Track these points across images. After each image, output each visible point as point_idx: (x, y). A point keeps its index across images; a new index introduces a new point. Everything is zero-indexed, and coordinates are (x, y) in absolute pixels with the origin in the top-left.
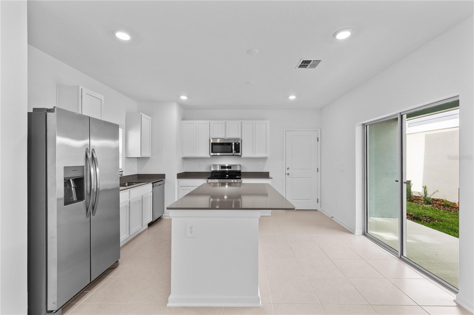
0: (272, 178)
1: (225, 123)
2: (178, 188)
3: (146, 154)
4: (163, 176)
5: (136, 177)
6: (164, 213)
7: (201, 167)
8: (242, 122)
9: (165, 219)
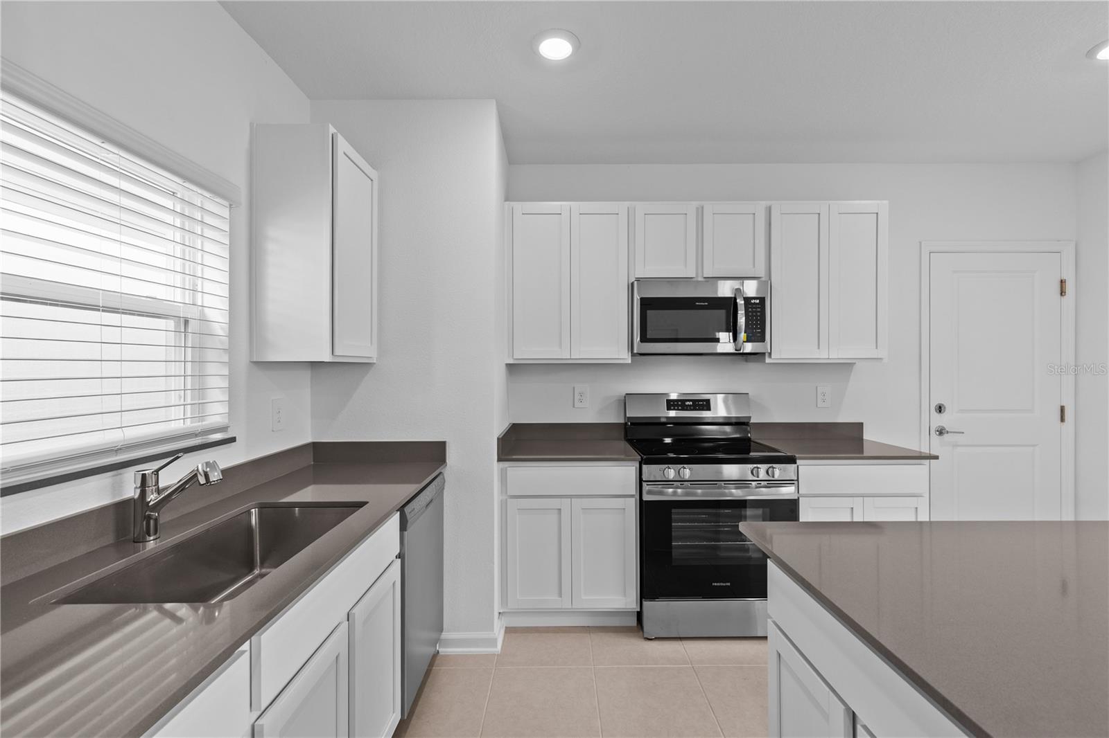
0: (936, 458)
1: (700, 212)
2: (504, 506)
3: (355, 347)
4: (434, 454)
5: (309, 460)
6: (441, 630)
7: (577, 404)
8: (769, 210)
9: (446, 656)
